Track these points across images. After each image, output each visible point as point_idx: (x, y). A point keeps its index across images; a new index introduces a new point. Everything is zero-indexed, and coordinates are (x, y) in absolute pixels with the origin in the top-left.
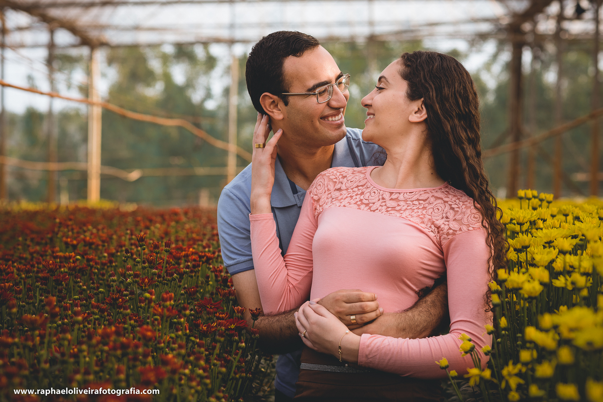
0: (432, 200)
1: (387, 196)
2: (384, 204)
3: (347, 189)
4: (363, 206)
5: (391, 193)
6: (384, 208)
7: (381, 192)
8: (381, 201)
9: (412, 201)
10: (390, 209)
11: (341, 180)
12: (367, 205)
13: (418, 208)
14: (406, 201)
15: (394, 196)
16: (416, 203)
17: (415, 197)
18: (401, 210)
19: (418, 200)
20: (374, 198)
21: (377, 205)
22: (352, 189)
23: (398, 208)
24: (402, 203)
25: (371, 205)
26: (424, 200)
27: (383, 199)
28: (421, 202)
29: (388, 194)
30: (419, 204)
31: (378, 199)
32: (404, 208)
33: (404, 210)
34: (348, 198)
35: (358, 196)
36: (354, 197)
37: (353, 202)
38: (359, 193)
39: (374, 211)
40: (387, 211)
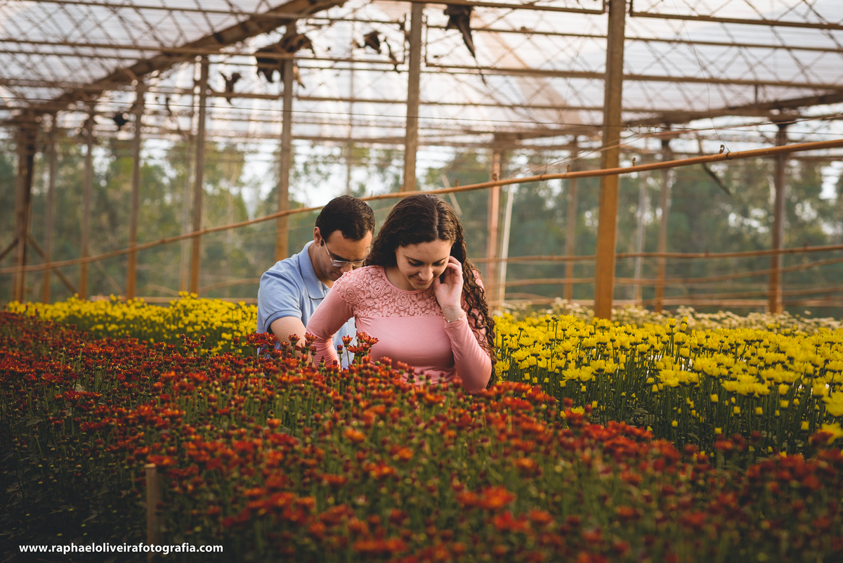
2: (416, 306)
8: (413, 304)
34: (385, 308)
35: (393, 304)
36: (390, 306)
37: (392, 311)
38: (391, 301)
39: (413, 315)
40: (423, 312)
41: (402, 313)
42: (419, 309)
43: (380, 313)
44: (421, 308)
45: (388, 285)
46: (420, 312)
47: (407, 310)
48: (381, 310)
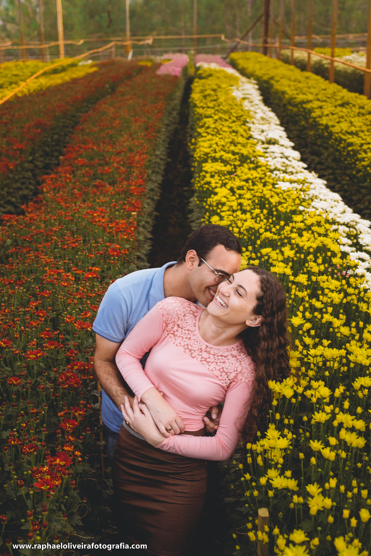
0: (230, 357)
2: (200, 353)
5: (207, 347)
7: (201, 343)
9: (218, 356)
10: (203, 359)
13: (220, 362)
14: (214, 355)
15: (208, 349)
16: (220, 358)
17: (220, 353)
18: (209, 362)
19: (222, 356)
20: (196, 346)
21: (197, 352)
22: (185, 330)
23: (208, 360)
24: (211, 356)
26: (225, 357)
27: (201, 349)
28: (223, 358)
29: (205, 347)
31: (197, 348)
32: (212, 361)
33: (212, 363)
34: (181, 338)
35: (187, 340)
36: (184, 339)
37: (183, 344)
38: (188, 337)
39: (193, 357)
40: (201, 361)
41: (187, 351)
42: (200, 357)
43: (174, 340)
44: (203, 358)
45: (195, 326)
46: (199, 359)
47: (192, 351)
48: (176, 338)
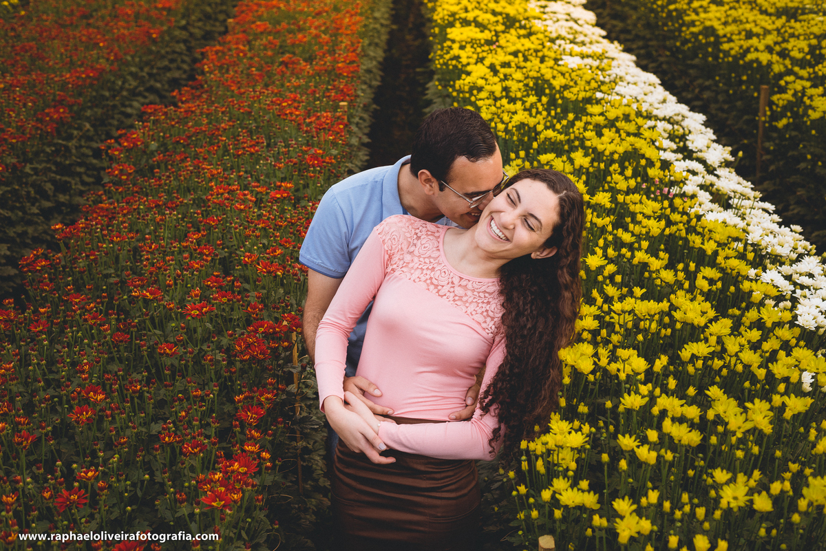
1: (456, 280)
2: (452, 289)
3: (419, 257)
4: (432, 287)
5: (461, 278)
6: (452, 295)
7: (452, 274)
8: (450, 285)
9: (479, 292)
11: (415, 242)
12: (436, 286)
13: (483, 302)
14: (473, 291)
15: (463, 283)
16: (482, 295)
17: (483, 288)
18: (467, 302)
20: (444, 281)
21: (447, 288)
22: (424, 258)
23: (465, 299)
24: (469, 293)
25: (440, 287)
27: (452, 283)
28: (487, 295)
29: (458, 279)
30: (485, 297)
31: (447, 282)
33: (471, 303)
35: (429, 272)
36: (425, 272)
38: (430, 268)
40: (454, 301)
46: (451, 299)
